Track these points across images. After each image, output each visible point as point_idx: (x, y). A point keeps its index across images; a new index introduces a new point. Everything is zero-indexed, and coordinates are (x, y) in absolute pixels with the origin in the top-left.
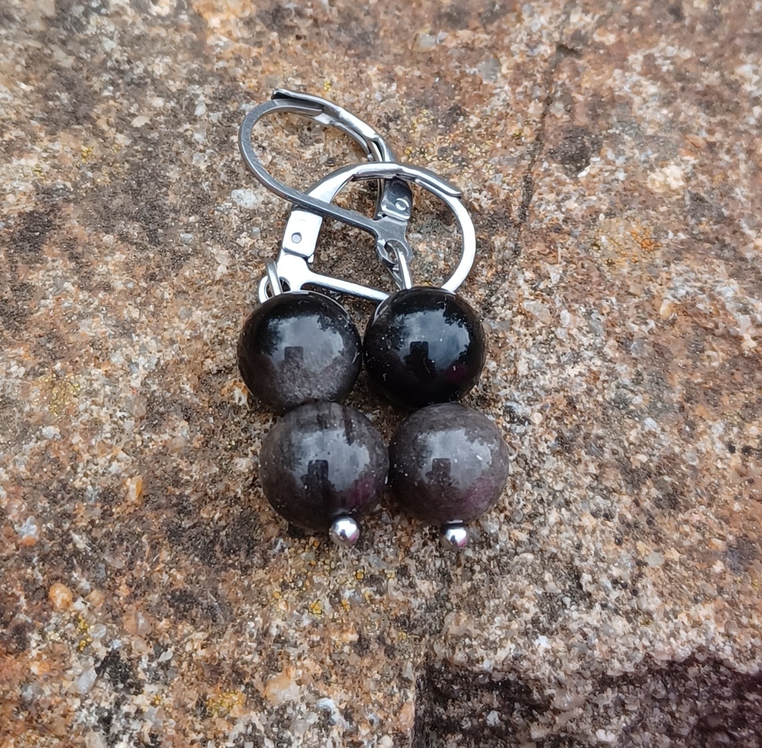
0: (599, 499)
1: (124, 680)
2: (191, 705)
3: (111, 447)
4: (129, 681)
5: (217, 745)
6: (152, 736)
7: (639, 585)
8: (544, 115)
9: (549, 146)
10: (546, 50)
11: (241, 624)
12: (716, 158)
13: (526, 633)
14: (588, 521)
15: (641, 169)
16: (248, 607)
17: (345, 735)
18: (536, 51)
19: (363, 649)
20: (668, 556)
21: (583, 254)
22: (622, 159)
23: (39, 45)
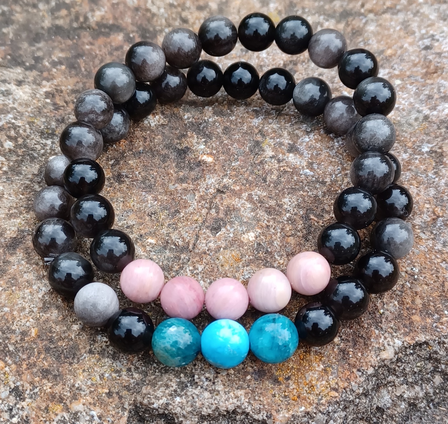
1: (19, 397)
2: (43, 408)
3: (28, 317)
4: (21, 397)
5: (50, 423)
6: (27, 417)
7: (216, 381)
8: (207, 214)
9: (207, 224)
10: (212, 191)
11: (65, 382)
12: (269, 230)
13: (171, 395)
15: (240, 233)
16: (69, 376)
18: (208, 191)
19: (110, 395)
21: (212, 262)
22: (233, 229)
23: (29, 183)
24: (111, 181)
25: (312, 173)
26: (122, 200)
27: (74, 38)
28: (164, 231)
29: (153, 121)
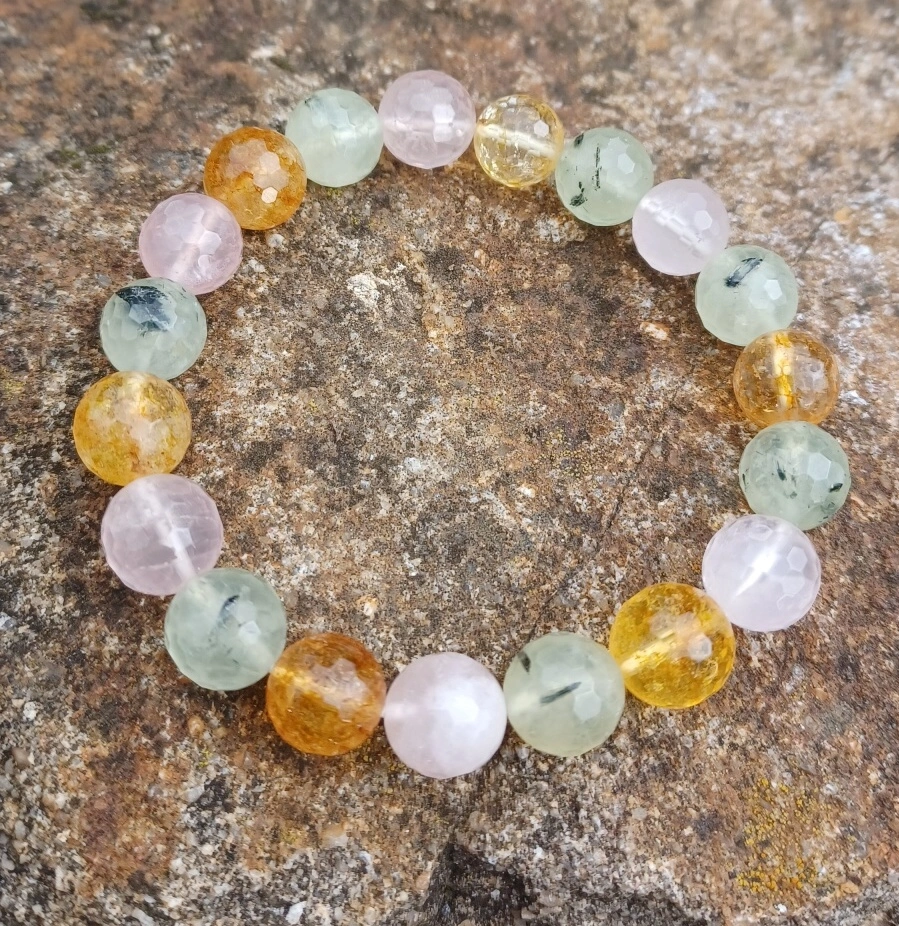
0: (608, 755)
1: (224, 799)
2: (267, 830)
4: (227, 800)
6: (233, 846)
7: (622, 829)
8: (645, 453)
9: (642, 477)
10: (658, 404)
11: (318, 780)
13: (528, 843)
14: (595, 770)
15: (706, 510)
17: (372, 883)
18: (652, 405)
19: (404, 821)
20: (650, 813)
21: (645, 564)
22: (694, 499)
23: (305, 326)
24: (462, 345)
25: (863, 402)
26: (478, 389)
27: (425, 29)
28: (555, 474)
29: (557, 232)
